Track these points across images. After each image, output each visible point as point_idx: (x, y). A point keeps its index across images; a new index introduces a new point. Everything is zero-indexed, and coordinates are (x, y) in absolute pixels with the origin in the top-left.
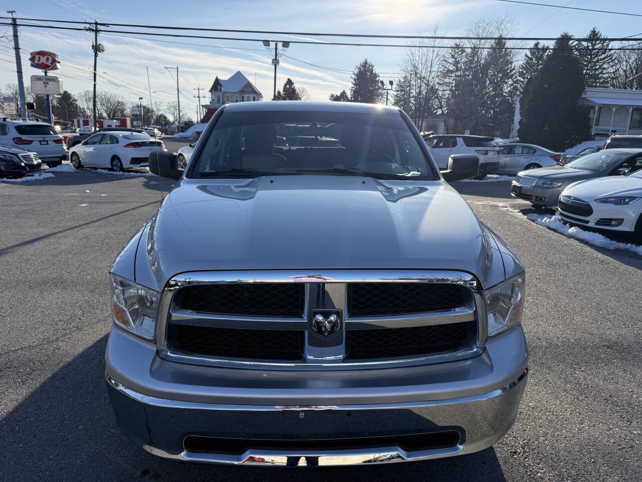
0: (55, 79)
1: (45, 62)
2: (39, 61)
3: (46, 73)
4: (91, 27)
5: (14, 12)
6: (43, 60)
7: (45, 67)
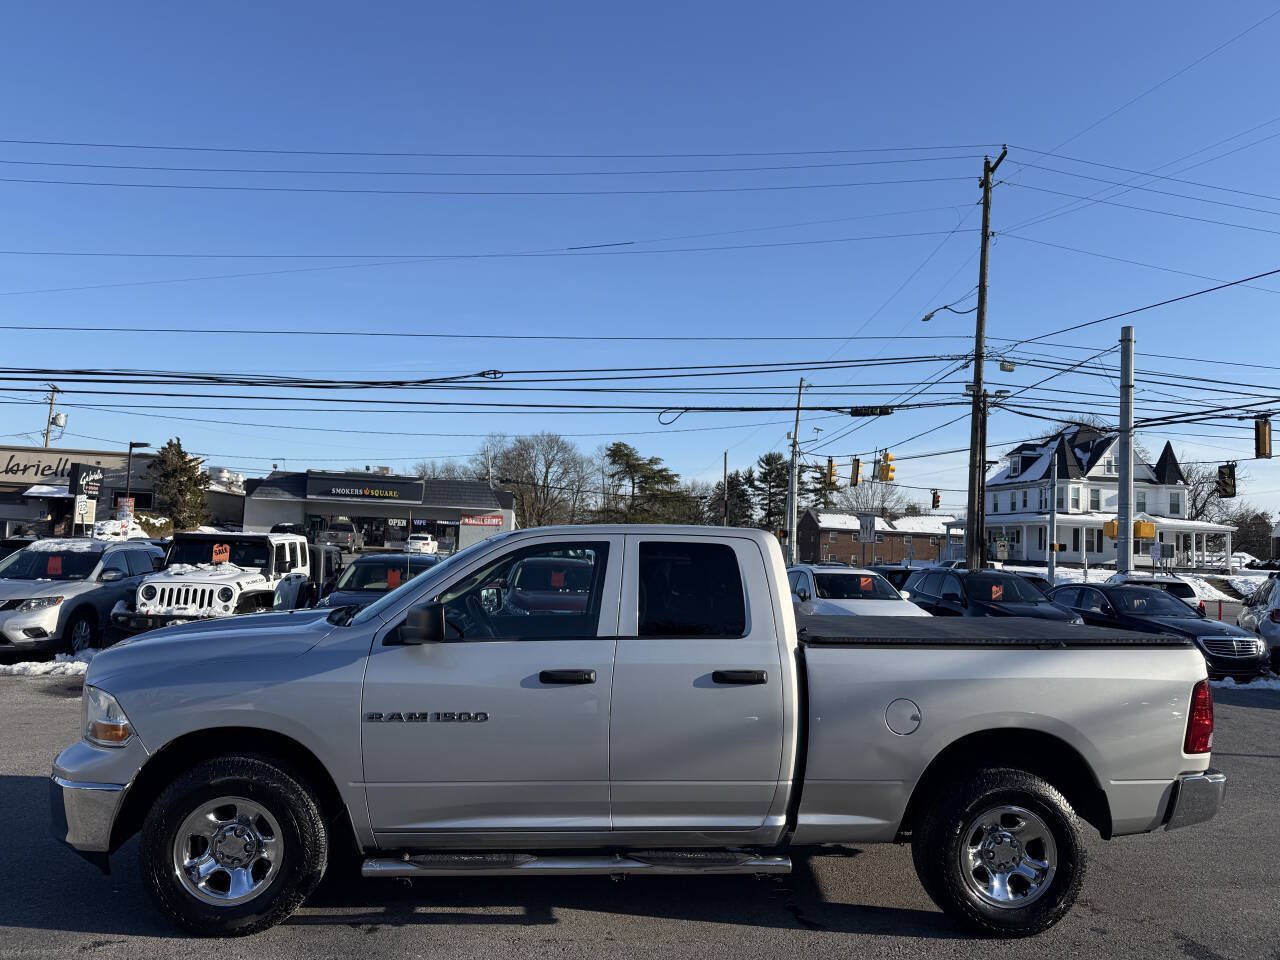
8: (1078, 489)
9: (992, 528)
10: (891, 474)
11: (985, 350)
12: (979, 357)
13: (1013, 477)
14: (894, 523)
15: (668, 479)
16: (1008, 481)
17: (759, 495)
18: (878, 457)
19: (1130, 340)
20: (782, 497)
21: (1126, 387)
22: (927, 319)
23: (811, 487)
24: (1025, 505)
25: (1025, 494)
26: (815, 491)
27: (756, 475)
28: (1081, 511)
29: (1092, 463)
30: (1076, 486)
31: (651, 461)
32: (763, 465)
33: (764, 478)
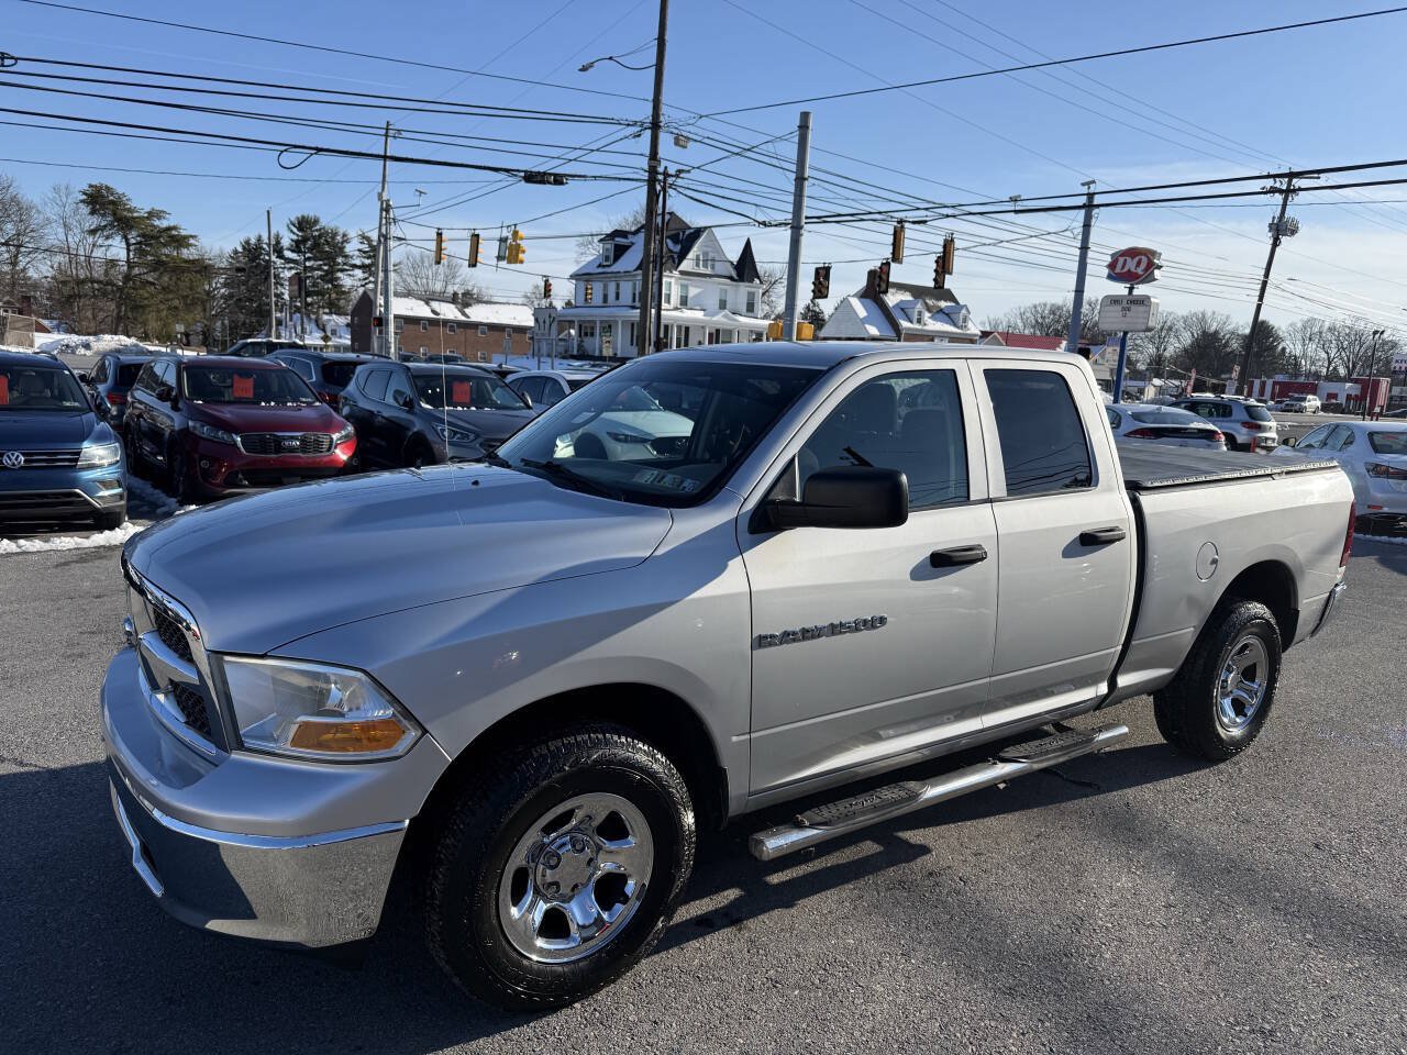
0: (1144, 301)
1: (1133, 270)
2: (1123, 267)
3: (1131, 289)
4: (1278, 185)
5: (1094, 182)
6: (1131, 265)
7: (1130, 278)
8: (670, 283)
9: (584, 322)
10: (521, 256)
11: (662, 118)
12: (655, 126)
13: (604, 266)
14: (467, 310)
15: (181, 241)
16: (600, 270)
17: (291, 268)
18: (505, 233)
19: (808, 127)
20: (320, 273)
21: (800, 180)
22: (584, 69)
23: (358, 262)
24: (617, 298)
25: (618, 286)
26: (362, 267)
27: (286, 242)
28: (672, 307)
29: (682, 255)
30: (669, 280)
31: (149, 213)
32: (295, 230)
33: (297, 246)
